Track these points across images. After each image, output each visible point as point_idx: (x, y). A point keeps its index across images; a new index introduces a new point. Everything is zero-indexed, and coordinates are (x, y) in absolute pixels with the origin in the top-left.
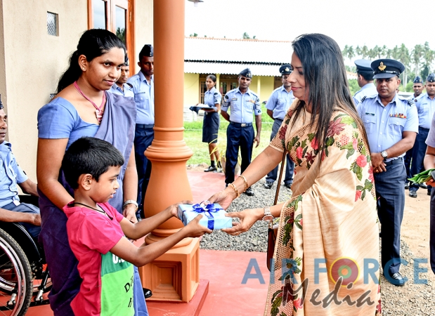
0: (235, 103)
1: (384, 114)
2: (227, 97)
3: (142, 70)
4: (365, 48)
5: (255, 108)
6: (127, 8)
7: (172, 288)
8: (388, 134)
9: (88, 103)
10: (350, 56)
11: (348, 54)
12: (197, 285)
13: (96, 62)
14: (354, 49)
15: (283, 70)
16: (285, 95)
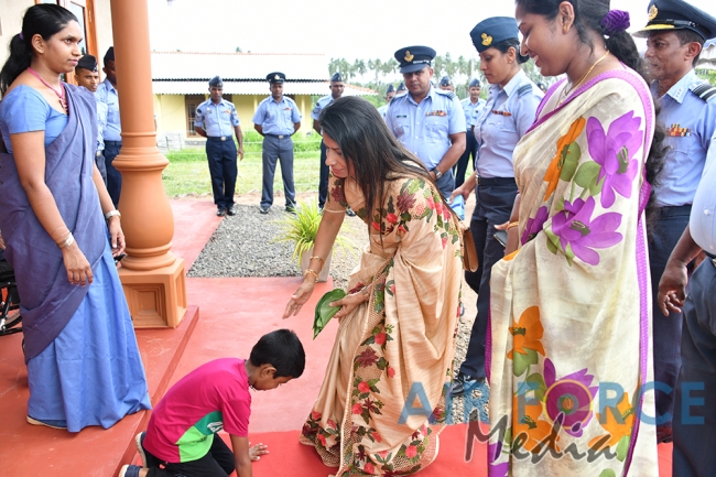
0: (210, 116)
1: (418, 113)
3: (108, 78)
4: (378, 61)
5: (232, 118)
6: (85, 5)
7: (156, 314)
8: (425, 137)
9: (51, 91)
10: (362, 72)
12: (184, 310)
13: (56, 40)
14: (366, 62)
15: (271, 78)
16: (274, 105)
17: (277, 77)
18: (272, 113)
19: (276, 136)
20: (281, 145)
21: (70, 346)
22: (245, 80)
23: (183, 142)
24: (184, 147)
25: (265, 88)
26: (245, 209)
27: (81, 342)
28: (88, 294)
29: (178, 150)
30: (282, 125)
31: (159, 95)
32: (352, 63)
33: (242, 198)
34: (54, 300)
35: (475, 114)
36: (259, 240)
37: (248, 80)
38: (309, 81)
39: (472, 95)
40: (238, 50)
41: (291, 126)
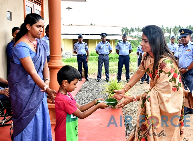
0: (78, 47)
2: (75, 46)
4: (138, 28)
6: (40, 11)
9: (32, 44)
10: (133, 32)
13: (34, 26)
14: (134, 29)
15: (102, 35)
16: (103, 44)
17: (104, 35)
18: (102, 47)
19: (103, 55)
20: (105, 58)
21: (27, 134)
22: (93, 35)
23: (71, 55)
24: (72, 57)
25: (100, 37)
26: (92, 80)
27: (32, 133)
28: (36, 115)
29: (69, 58)
30: (105, 51)
31: (64, 39)
32: (129, 29)
33: (90, 76)
34: (23, 117)
35: (173, 48)
36: (96, 91)
37: (94, 35)
38: (115, 35)
39: (172, 41)
40: (91, 24)
41: (108, 51)
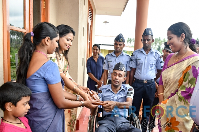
11: (129, 41)
